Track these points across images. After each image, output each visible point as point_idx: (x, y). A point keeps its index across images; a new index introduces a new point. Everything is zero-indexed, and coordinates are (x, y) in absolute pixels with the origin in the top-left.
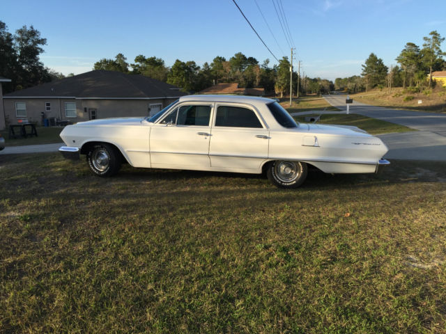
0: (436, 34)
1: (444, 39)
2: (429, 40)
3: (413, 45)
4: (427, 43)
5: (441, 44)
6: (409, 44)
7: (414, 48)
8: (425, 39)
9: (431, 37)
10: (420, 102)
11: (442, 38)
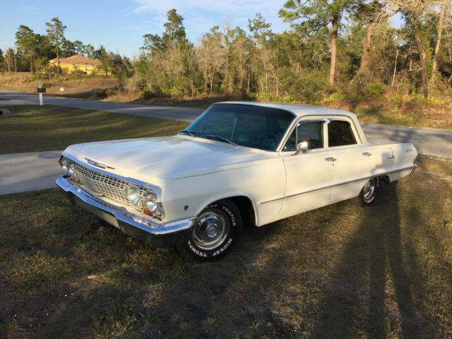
0: (58, 21)
1: (65, 27)
2: (52, 26)
3: (27, 28)
4: (50, 28)
5: (64, 32)
6: (22, 27)
7: (28, 32)
8: (48, 24)
9: (53, 23)
10: (62, 89)
11: (63, 25)
